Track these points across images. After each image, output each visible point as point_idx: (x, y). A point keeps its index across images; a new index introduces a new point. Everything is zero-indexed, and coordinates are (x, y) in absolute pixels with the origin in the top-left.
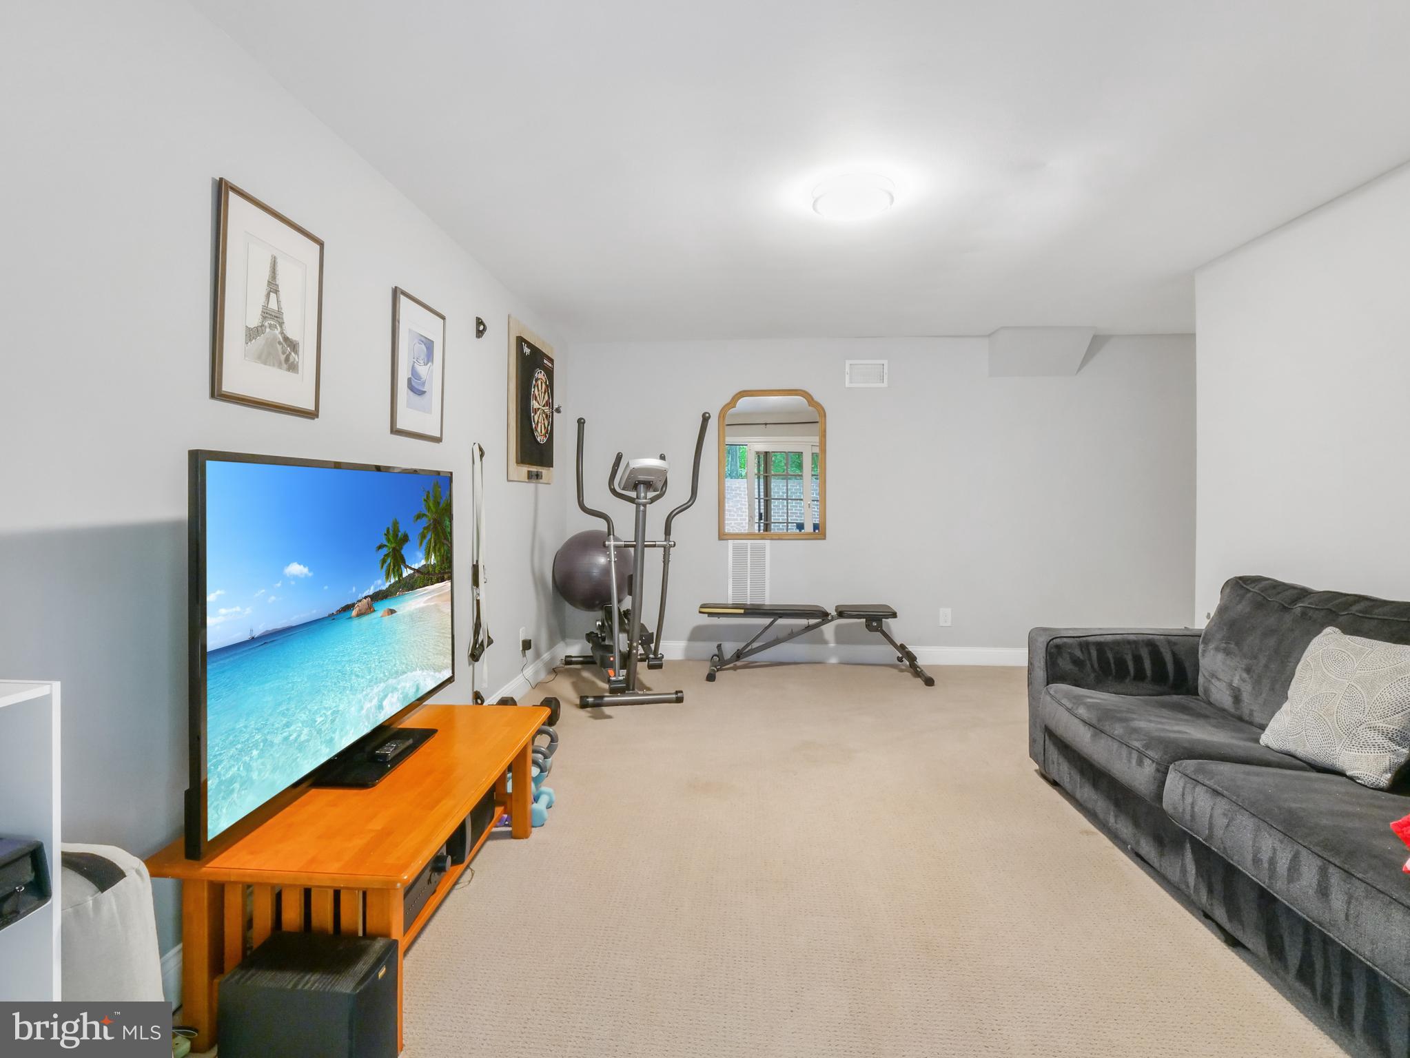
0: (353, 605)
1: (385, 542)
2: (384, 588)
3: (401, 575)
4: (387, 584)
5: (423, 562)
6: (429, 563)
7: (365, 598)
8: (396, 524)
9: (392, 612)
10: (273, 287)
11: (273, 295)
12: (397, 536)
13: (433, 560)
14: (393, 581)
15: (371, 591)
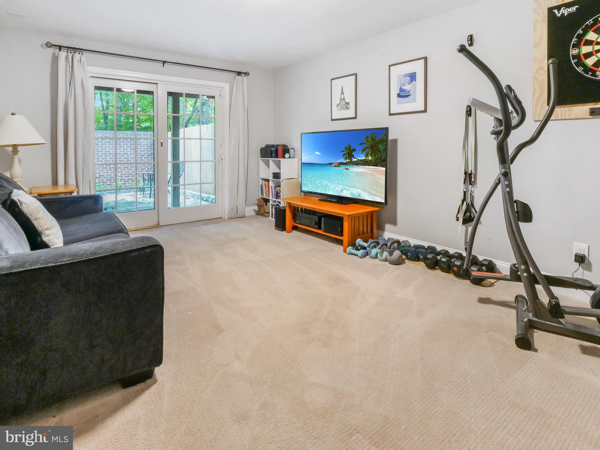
0: (332, 164)
1: (344, 150)
2: (344, 162)
3: (352, 160)
4: (345, 161)
5: (364, 158)
6: (367, 159)
7: (337, 163)
8: (349, 146)
9: (347, 169)
10: (342, 93)
11: (342, 95)
12: (350, 149)
13: (370, 158)
14: (348, 161)
15: (339, 162)
